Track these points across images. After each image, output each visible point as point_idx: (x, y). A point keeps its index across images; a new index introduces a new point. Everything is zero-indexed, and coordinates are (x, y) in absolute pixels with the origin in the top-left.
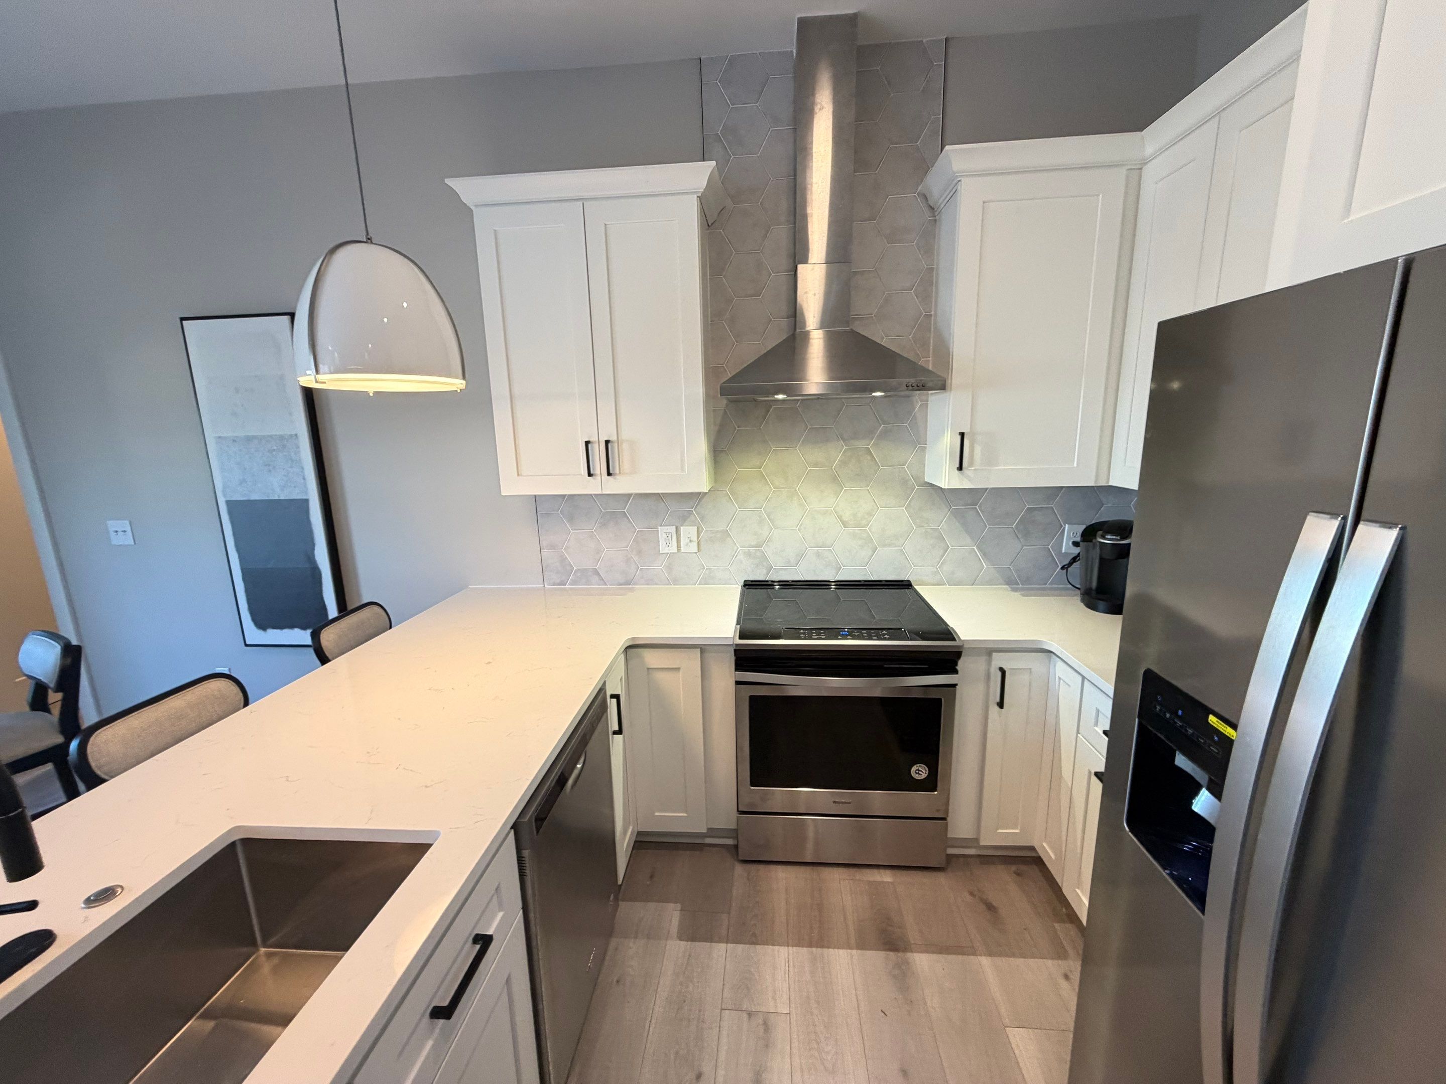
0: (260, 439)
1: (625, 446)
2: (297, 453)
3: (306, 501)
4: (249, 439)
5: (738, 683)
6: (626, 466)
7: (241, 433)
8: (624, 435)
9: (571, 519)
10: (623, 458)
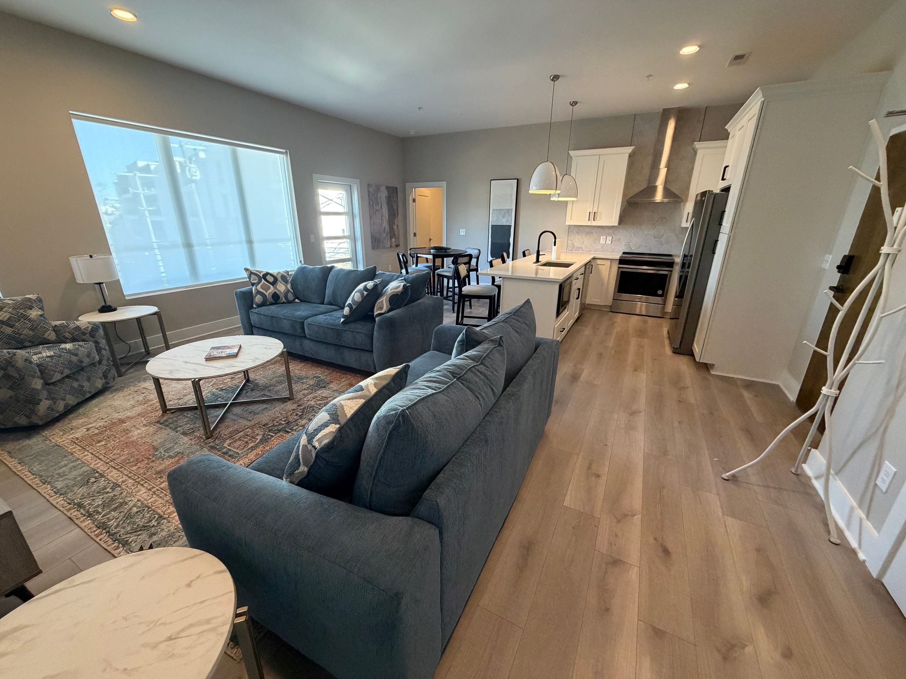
0: (503, 210)
1: (599, 214)
2: (511, 213)
3: (511, 226)
4: (500, 210)
5: (619, 267)
6: (598, 219)
7: (498, 208)
8: (599, 211)
9: (578, 233)
10: (598, 217)
